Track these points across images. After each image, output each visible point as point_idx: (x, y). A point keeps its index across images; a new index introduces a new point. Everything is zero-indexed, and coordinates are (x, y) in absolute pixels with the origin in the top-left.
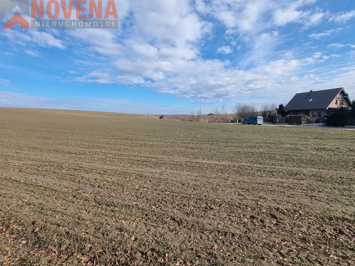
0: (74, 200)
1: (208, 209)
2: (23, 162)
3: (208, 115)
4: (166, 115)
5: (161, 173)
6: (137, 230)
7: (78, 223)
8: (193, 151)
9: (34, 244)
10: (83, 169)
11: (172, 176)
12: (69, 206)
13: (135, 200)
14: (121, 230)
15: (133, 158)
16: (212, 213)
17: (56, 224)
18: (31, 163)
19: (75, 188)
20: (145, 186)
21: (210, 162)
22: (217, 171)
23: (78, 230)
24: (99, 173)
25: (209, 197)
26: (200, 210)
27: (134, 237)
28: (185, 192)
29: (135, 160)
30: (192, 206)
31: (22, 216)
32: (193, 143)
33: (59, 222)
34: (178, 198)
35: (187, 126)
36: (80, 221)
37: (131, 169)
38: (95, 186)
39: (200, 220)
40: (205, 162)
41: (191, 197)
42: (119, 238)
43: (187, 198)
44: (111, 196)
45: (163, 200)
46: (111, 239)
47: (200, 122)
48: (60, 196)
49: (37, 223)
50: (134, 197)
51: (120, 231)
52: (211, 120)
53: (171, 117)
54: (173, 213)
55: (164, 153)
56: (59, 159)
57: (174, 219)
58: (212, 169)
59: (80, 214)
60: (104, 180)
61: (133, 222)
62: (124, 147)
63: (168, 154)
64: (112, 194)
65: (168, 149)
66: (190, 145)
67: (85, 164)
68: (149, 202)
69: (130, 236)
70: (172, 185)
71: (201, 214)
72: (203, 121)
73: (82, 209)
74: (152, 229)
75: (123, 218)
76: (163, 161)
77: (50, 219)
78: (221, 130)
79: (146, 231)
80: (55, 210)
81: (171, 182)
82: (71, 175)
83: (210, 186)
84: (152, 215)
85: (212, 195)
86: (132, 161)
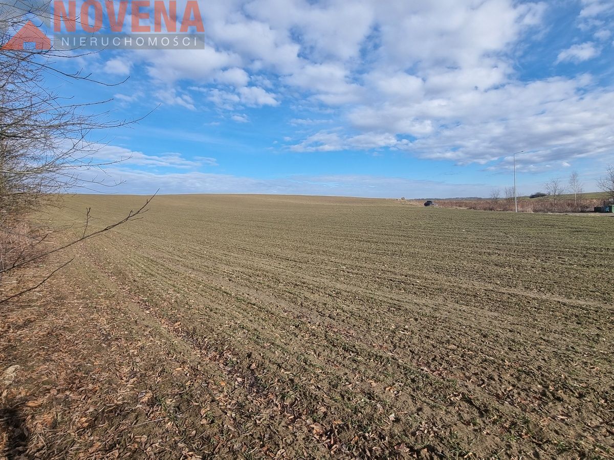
0: (297, 331)
1: (549, 398)
2: (232, 268)
3: (532, 197)
4: (438, 199)
5: (435, 307)
6: (399, 404)
7: (306, 370)
8: (500, 270)
9: (252, 386)
10: (305, 285)
11: (459, 316)
12: (291, 339)
13: (391, 349)
14: (370, 396)
15: (382, 275)
16: (560, 408)
17: (276, 364)
18: (242, 270)
19: (297, 313)
20: (406, 327)
21: (544, 297)
22: (566, 318)
23: (305, 380)
24: (329, 295)
25: (549, 373)
26: (527, 395)
27: (393, 415)
28: (491, 352)
29: (385, 279)
30: (509, 383)
31: (236, 342)
32: (499, 255)
33: (279, 361)
34: (476, 361)
35: (483, 221)
36: (307, 367)
37: (379, 293)
38: (325, 314)
39: (532, 417)
40: (533, 296)
41: (505, 365)
42: (368, 410)
43: (495, 365)
44: (350, 336)
45: (443, 359)
46: (355, 408)
47: (511, 212)
48: (278, 323)
49: (253, 356)
50: (389, 344)
51: (369, 398)
52: (538, 207)
53: (446, 202)
54: (465, 388)
55: (438, 270)
56: (273, 267)
57: (469, 401)
58: (551, 313)
59: (306, 356)
60: (337, 307)
61: (390, 387)
62: (365, 255)
63: (447, 273)
64: (352, 331)
65: (446, 263)
66: (494, 257)
67: (308, 279)
68: (416, 357)
69: (387, 411)
70: (461, 334)
71: (532, 405)
72: (520, 209)
73: (308, 348)
74: (426, 409)
75: (373, 377)
76: (437, 284)
77: (269, 354)
78: (570, 229)
79: (414, 409)
80: (273, 341)
81: (458, 327)
82: (291, 293)
83: (550, 349)
84: (423, 382)
85: (556, 369)
86: (379, 280)
